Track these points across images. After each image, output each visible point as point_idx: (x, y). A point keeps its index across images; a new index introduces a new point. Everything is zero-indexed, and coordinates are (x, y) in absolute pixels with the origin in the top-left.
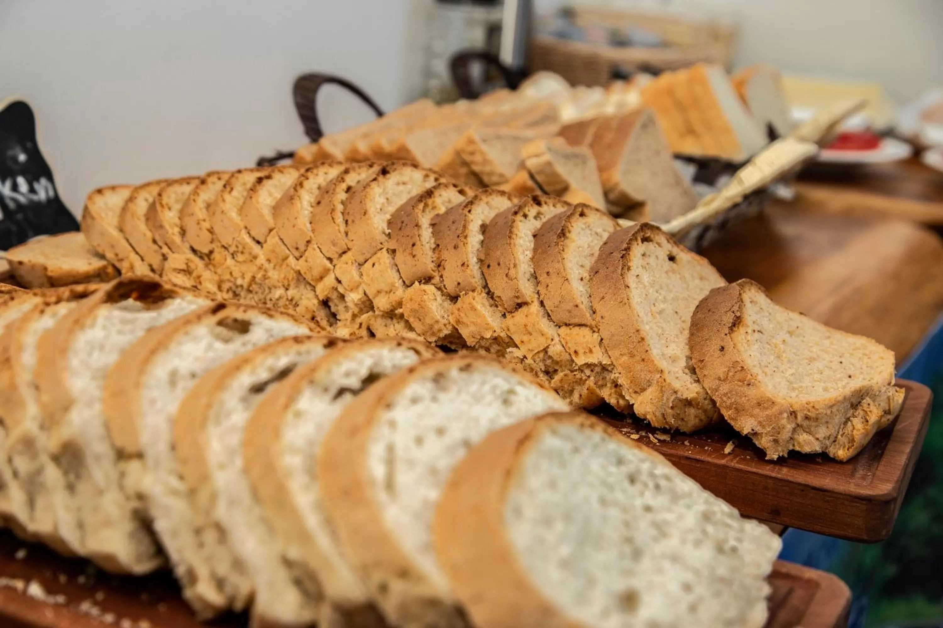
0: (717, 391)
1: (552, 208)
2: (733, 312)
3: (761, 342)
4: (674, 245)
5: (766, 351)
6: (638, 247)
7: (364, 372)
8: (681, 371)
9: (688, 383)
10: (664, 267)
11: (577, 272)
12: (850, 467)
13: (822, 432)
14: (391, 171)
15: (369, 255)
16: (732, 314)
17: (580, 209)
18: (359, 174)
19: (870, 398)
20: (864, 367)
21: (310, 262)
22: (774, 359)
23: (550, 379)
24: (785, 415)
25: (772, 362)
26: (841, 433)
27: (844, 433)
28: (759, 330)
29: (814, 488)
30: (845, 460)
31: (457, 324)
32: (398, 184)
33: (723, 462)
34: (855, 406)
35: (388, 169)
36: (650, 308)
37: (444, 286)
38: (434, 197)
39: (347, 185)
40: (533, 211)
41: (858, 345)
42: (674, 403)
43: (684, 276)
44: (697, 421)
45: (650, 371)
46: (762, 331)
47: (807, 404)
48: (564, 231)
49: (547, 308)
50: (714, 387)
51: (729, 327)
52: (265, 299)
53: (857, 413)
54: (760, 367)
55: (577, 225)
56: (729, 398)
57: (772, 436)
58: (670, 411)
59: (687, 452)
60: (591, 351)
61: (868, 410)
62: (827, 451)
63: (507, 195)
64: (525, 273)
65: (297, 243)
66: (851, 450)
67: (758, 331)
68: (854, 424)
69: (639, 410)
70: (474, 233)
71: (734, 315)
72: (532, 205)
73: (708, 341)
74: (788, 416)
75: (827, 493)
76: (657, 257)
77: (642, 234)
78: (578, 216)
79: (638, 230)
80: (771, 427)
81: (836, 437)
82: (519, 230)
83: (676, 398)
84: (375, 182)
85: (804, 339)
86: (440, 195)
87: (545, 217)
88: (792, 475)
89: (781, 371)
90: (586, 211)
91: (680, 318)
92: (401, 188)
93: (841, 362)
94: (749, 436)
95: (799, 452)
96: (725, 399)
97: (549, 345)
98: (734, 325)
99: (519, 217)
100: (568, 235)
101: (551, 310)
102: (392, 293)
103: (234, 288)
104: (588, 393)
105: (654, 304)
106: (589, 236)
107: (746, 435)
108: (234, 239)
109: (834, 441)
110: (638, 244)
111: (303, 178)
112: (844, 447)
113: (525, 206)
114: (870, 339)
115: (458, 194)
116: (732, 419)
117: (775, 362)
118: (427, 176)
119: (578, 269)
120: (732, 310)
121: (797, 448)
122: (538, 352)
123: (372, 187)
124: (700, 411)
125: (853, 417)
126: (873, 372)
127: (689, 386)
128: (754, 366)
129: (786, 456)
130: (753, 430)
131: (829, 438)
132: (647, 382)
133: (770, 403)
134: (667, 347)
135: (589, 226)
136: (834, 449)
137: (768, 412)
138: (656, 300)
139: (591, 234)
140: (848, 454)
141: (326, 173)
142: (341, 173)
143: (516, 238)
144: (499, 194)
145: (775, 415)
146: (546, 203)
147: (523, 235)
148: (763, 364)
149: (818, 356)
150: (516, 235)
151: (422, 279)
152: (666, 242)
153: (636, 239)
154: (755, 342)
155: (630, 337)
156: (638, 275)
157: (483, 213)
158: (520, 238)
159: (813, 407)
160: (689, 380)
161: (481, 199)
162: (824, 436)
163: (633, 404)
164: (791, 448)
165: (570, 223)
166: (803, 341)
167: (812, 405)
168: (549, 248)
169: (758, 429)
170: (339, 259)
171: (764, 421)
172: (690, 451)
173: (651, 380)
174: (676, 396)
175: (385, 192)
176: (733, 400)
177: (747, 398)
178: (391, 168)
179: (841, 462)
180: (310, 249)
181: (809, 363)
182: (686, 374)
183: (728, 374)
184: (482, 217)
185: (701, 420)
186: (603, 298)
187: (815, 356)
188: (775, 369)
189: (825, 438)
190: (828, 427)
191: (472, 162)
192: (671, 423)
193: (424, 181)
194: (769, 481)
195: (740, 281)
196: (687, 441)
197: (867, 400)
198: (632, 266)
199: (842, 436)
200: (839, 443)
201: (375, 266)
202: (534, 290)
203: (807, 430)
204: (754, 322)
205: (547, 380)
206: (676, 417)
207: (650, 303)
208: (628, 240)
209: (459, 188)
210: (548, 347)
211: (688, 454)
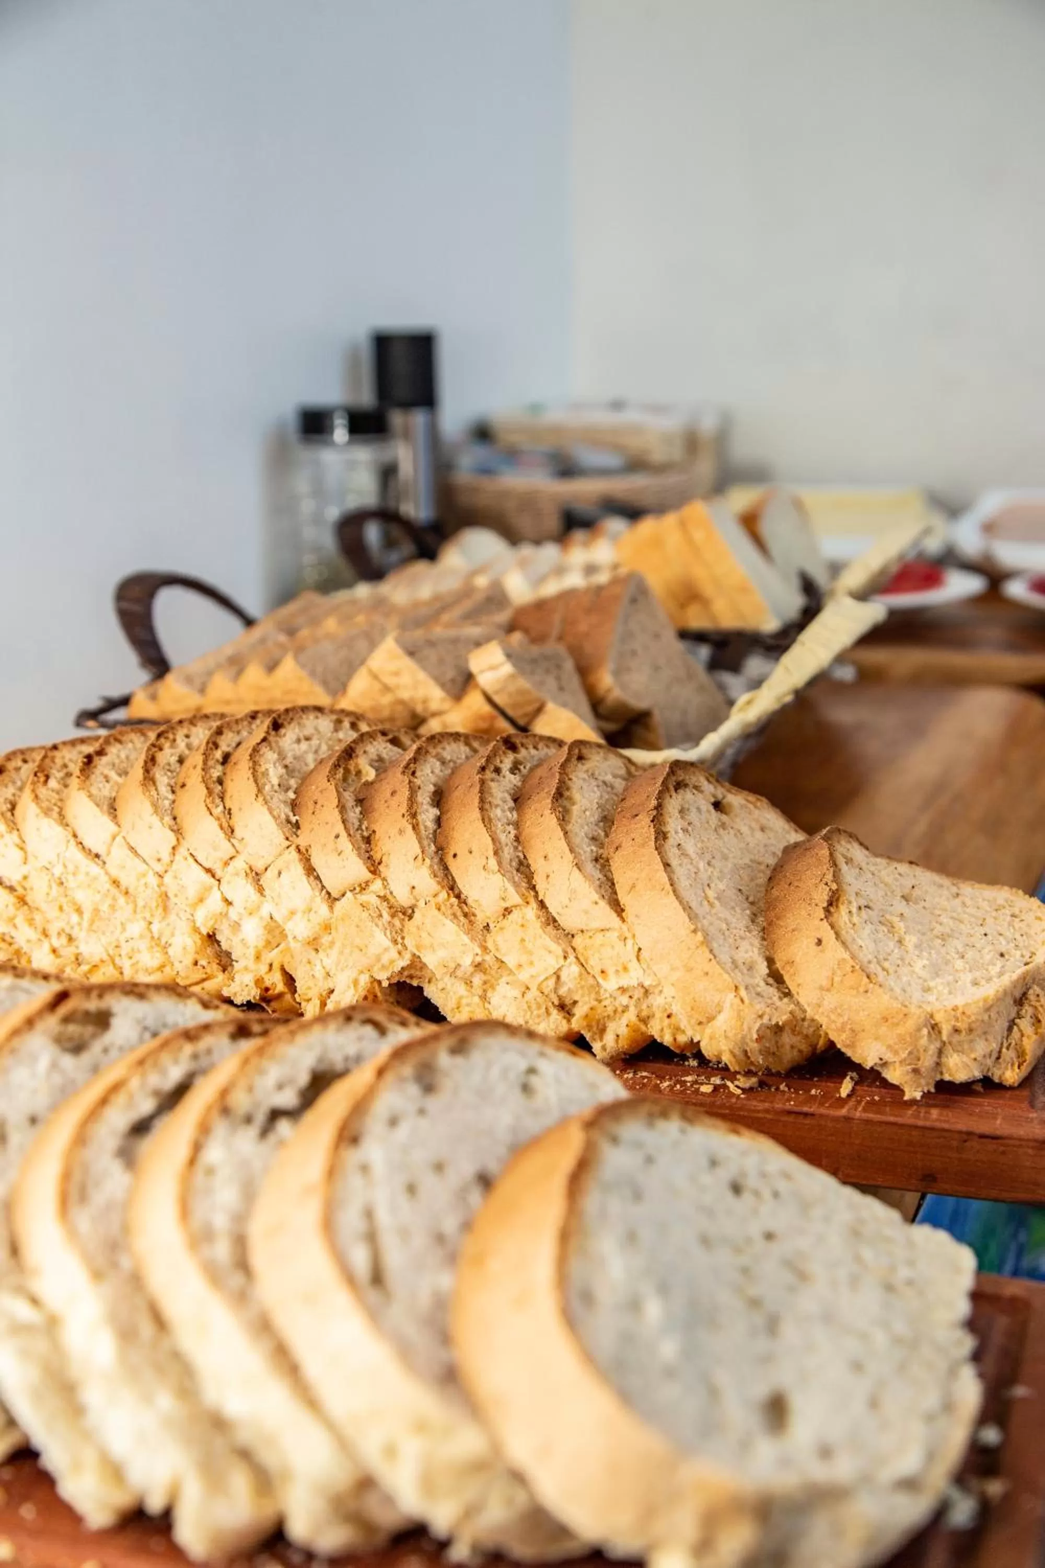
0: (819, 1006)
1: (533, 752)
2: (826, 884)
3: (872, 923)
4: (717, 784)
5: (880, 935)
6: (672, 801)
7: (303, 1079)
8: (762, 984)
9: (776, 999)
10: (711, 822)
11: (588, 849)
12: (1025, 1093)
13: (981, 1048)
14: (285, 723)
15: (271, 859)
16: (824, 887)
17: (577, 751)
18: (238, 732)
19: (1038, 985)
20: (1018, 936)
21: (181, 879)
22: (895, 947)
23: (568, 1016)
24: (925, 1031)
25: (893, 951)
26: (1005, 1045)
27: (1010, 1045)
28: (866, 904)
29: (982, 1136)
30: (1016, 1085)
31: (419, 951)
32: (298, 741)
33: (844, 1112)
34: (1020, 1001)
35: (280, 721)
36: (704, 892)
37: (391, 893)
38: (357, 756)
39: (223, 752)
40: (506, 762)
41: (1001, 901)
42: (760, 1033)
43: (739, 831)
44: (795, 1053)
45: (717, 990)
46: (871, 904)
47: (953, 1010)
48: (561, 790)
49: (551, 910)
50: (814, 1002)
51: (824, 908)
52: (118, 940)
53: (1024, 1011)
54: (878, 963)
55: (577, 777)
56: (840, 1015)
57: (909, 1064)
58: (756, 1045)
59: (787, 1104)
60: (625, 969)
61: (1038, 1004)
62: (990, 1074)
63: (462, 739)
64: (511, 860)
65: (158, 852)
66: (1023, 1068)
67: (865, 907)
68: (1022, 1028)
69: (707, 1050)
70: (425, 807)
71: (828, 889)
72: (504, 753)
73: (796, 933)
74: (929, 1033)
75: (999, 1141)
76: (699, 809)
77: (674, 778)
78: (575, 762)
79: (668, 774)
80: (907, 1052)
81: (1000, 1052)
82: (492, 796)
83: (761, 1025)
84: (264, 744)
85: (927, 905)
86: (365, 752)
87: (525, 767)
88: (947, 1119)
89: (907, 962)
90: (585, 751)
91: (747, 899)
92: (304, 746)
93: (986, 935)
94: (875, 1068)
95: (950, 1083)
96: (833, 1017)
97: (562, 966)
98: (830, 904)
99: (489, 774)
100: (567, 794)
101: (558, 913)
102: (312, 912)
103: (68, 930)
104: (629, 1032)
105: (708, 885)
106: (596, 789)
107: (872, 1068)
108: (58, 855)
109: (998, 1058)
110: (671, 796)
111: (154, 750)
112: (1013, 1065)
113: (495, 755)
114: (1014, 890)
115: (389, 745)
116: (847, 1046)
117: (896, 951)
118: (339, 722)
119: (589, 845)
120: (824, 880)
121: (947, 1078)
122: (547, 979)
123: (261, 753)
124: (799, 1038)
125: (1020, 1018)
126: (1032, 942)
127: (778, 1003)
128: (870, 962)
129: (933, 1090)
130: (881, 1059)
131: (990, 1055)
132: (716, 1007)
133: (901, 1016)
134: (737, 948)
135: (593, 774)
136: (999, 1069)
137: (901, 1030)
138: (710, 877)
139: (598, 786)
140: (1020, 1075)
141: (187, 736)
142: (211, 736)
143: (491, 809)
144: (451, 739)
145: (911, 1034)
146: (522, 745)
147: (500, 803)
148: (881, 957)
149: (952, 930)
150: (490, 803)
151: (356, 886)
152: (706, 783)
153: (668, 789)
154: (864, 925)
155: (683, 941)
156: (679, 845)
157: (432, 772)
158: (497, 806)
159: (964, 1013)
160: (776, 994)
161: (427, 752)
162: (982, 1053)
163: (699, 1042)
164: (938, 1078)
165: (567, 775)
166: (924, 908)
167: (961, 1010)
168: (542, 819)
169: (888, 1057)
170: (226, 869)
171: (895, 1044)
172: (790, 1101)
173: (721, 1004)
174: (761, 1022)
175: (282, 756)
176: (846, 1018)
177: (866, 1013)
178: (285, 720)
179: (1011, 1088)
180: (178, 857)
181: (943, 943)
182: (771, 985)
183: (833, 979)
184: (433, 779)
185: (800, 1051)
186: (634, 886)
187: (948, 930)
188: (899, 962)
189: (984, 1056)
190: (986, 1040)
191: (398, 687)
192: (758, 1062)
193: (336, 730)
194: (914, 1133)
195: (824, 832)
196: (784, 1084)
197: (1035, 991)
198: (669, 832)
199: (1008, 1048)
200: (1004, 1060)
201: (281, 876)
202: (527, 885)
203: (960, 1049)
204: (857, 894)
205: (565, 1018)
206: (766, 1052)
207: (702, 884)
208: (657, 792)
209: (390, 736)
210: (559, 969)
211: (790, 1107)
